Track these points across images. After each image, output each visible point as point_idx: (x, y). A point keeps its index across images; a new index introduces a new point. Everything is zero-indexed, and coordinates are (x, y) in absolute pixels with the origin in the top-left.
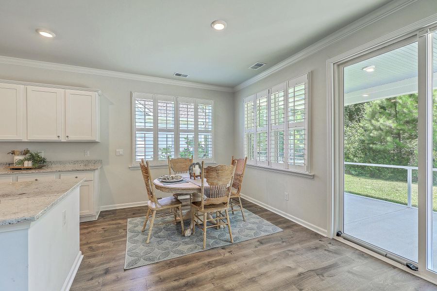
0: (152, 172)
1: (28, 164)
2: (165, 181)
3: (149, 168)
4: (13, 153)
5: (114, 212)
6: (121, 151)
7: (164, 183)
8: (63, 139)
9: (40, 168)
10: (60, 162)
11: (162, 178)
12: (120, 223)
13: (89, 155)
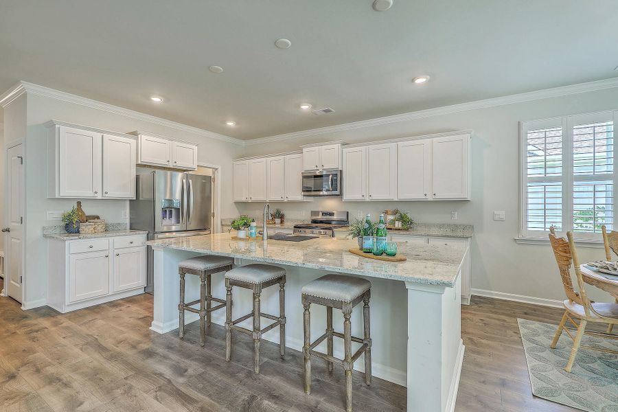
0: (578, 252)
1: (398, 225)
2: (606, 271)
3: (574, 245)
4: (386, 213)
5: (491, 301)
6: (502, 214)
7: (607, 276)
8: (430, 198)
9: (407, 230)
10: (426, 225)
11: (597, 264)
12: (505, 321)
13: (457, 217)
